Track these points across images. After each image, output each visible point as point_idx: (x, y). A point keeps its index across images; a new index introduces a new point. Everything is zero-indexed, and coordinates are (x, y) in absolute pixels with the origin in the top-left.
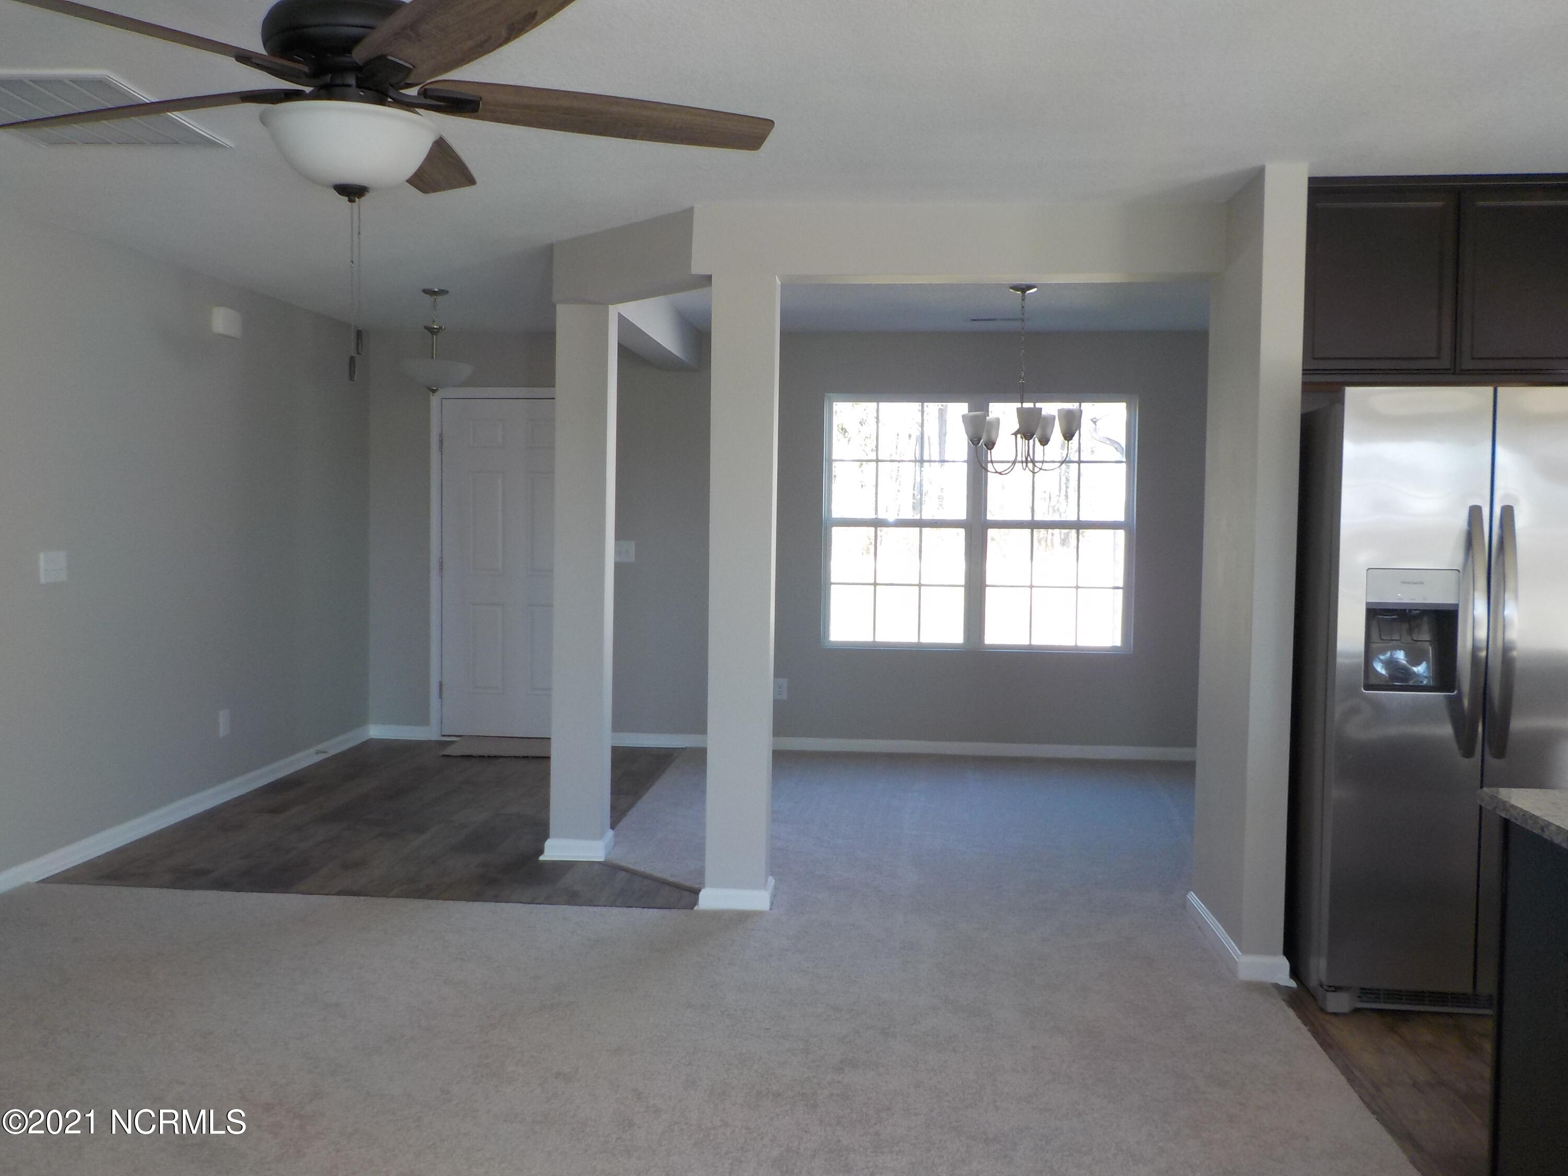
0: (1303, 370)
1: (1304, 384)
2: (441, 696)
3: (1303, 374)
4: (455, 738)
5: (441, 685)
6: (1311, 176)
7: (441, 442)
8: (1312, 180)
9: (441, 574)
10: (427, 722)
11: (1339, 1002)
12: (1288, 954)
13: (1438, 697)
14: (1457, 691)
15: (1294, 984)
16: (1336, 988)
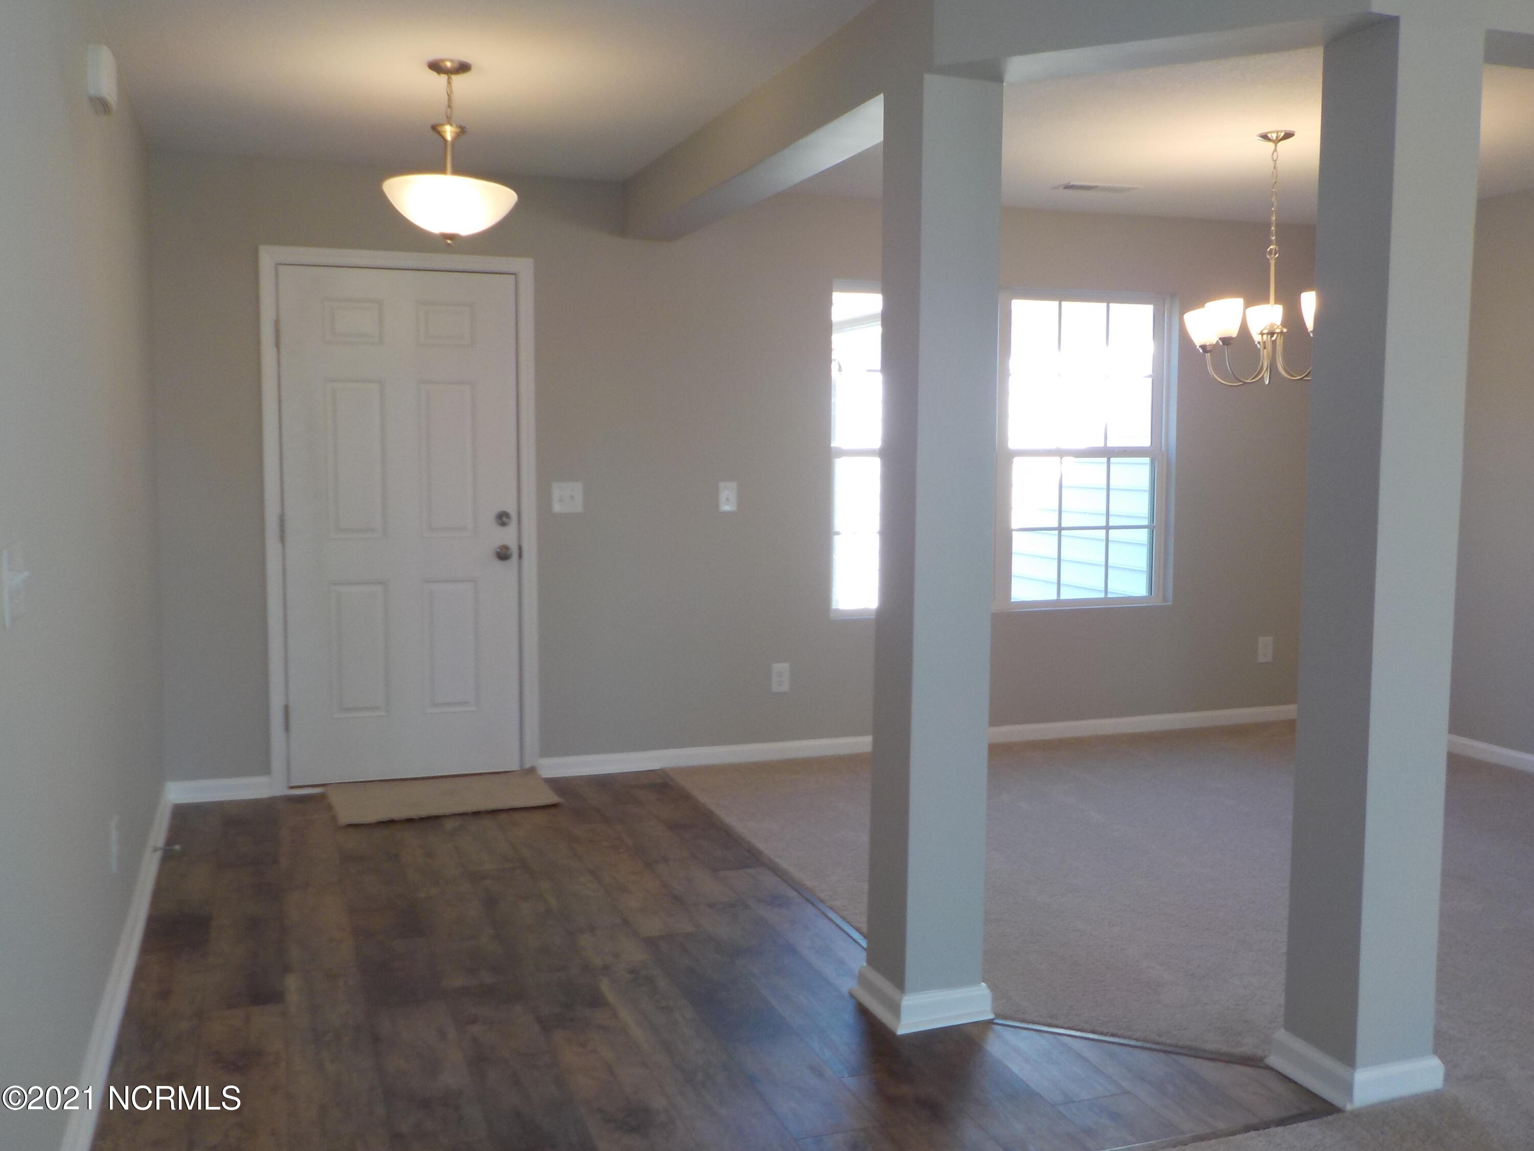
2: (287, 728)
4: (313, 789)
7: (277, 331)
9: (282, 539)
10: (265, 769)
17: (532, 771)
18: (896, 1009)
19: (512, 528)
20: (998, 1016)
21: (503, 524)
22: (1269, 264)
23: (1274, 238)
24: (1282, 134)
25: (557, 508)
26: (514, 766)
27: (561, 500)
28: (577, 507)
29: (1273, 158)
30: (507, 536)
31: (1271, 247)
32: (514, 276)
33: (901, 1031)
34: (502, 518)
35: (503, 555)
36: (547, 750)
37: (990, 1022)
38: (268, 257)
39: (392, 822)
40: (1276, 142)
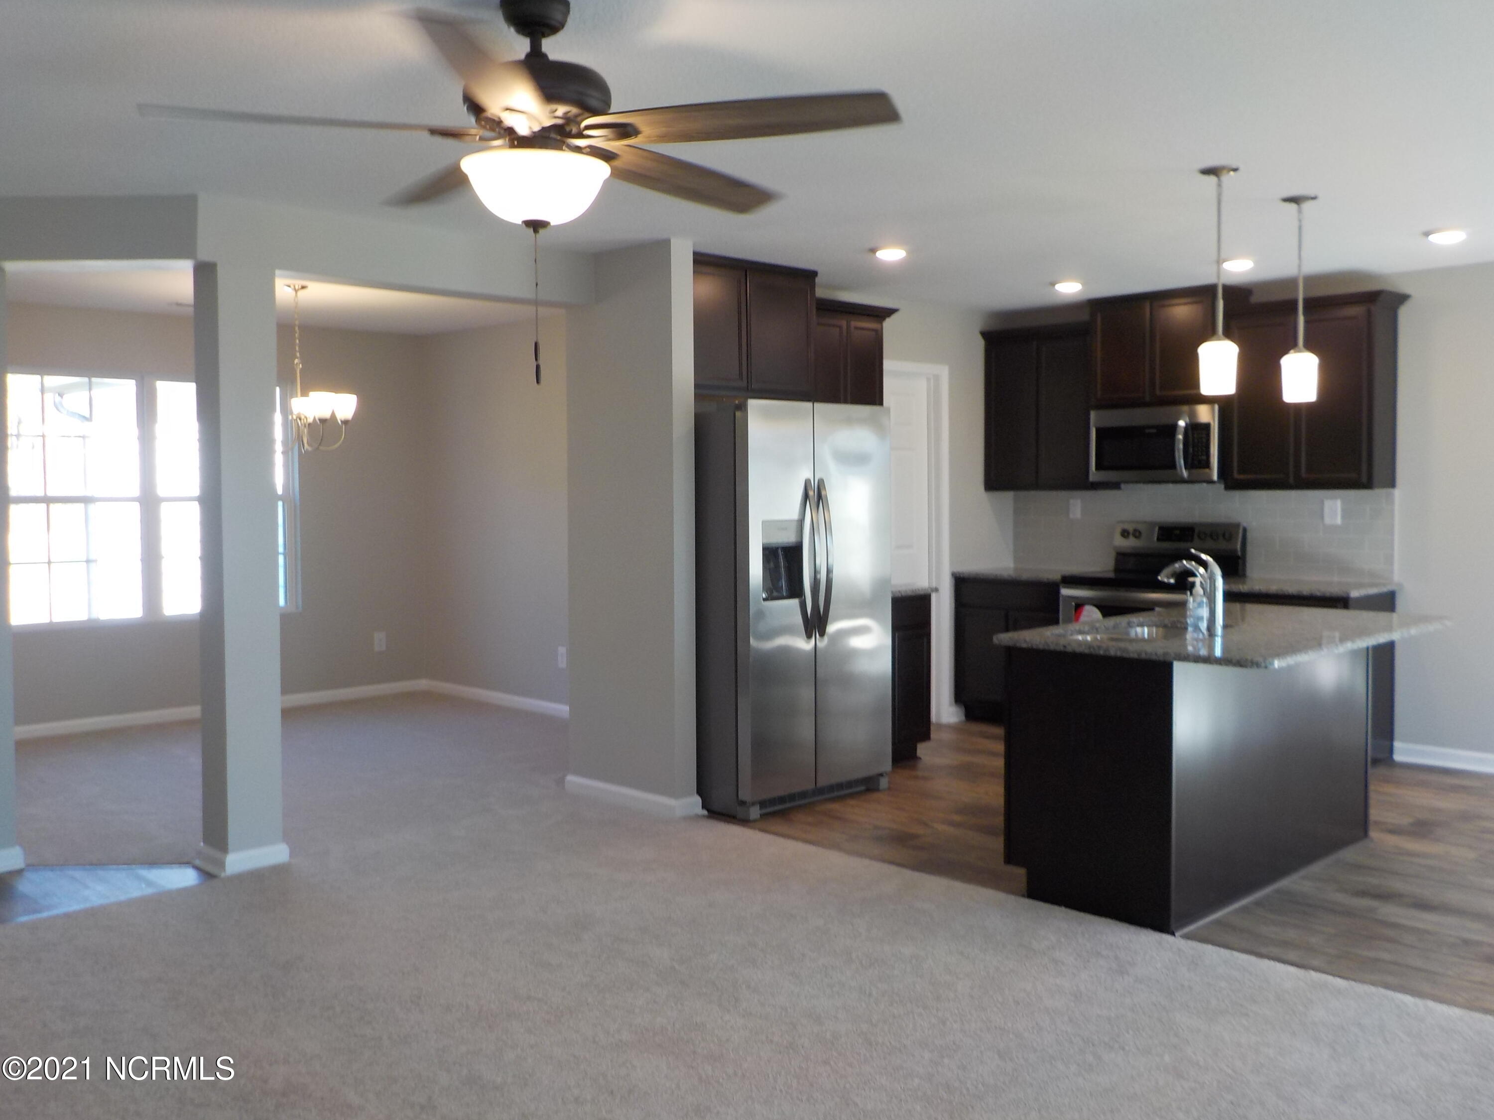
0: (695, 385)
3: (695, 388)
6: (696, 250)
11: (755, 812)
12: (700, 792)
13: (794, 603)
14: (803, 597)
15: (705, 812)
16: (753, 804)
20: (27, 866)
22: (296, 371)
23: (298, 354)
24: (300, 286)
29: (295, 301)
31: (297, 361)
37: (22, 870)
40: (296, 291)
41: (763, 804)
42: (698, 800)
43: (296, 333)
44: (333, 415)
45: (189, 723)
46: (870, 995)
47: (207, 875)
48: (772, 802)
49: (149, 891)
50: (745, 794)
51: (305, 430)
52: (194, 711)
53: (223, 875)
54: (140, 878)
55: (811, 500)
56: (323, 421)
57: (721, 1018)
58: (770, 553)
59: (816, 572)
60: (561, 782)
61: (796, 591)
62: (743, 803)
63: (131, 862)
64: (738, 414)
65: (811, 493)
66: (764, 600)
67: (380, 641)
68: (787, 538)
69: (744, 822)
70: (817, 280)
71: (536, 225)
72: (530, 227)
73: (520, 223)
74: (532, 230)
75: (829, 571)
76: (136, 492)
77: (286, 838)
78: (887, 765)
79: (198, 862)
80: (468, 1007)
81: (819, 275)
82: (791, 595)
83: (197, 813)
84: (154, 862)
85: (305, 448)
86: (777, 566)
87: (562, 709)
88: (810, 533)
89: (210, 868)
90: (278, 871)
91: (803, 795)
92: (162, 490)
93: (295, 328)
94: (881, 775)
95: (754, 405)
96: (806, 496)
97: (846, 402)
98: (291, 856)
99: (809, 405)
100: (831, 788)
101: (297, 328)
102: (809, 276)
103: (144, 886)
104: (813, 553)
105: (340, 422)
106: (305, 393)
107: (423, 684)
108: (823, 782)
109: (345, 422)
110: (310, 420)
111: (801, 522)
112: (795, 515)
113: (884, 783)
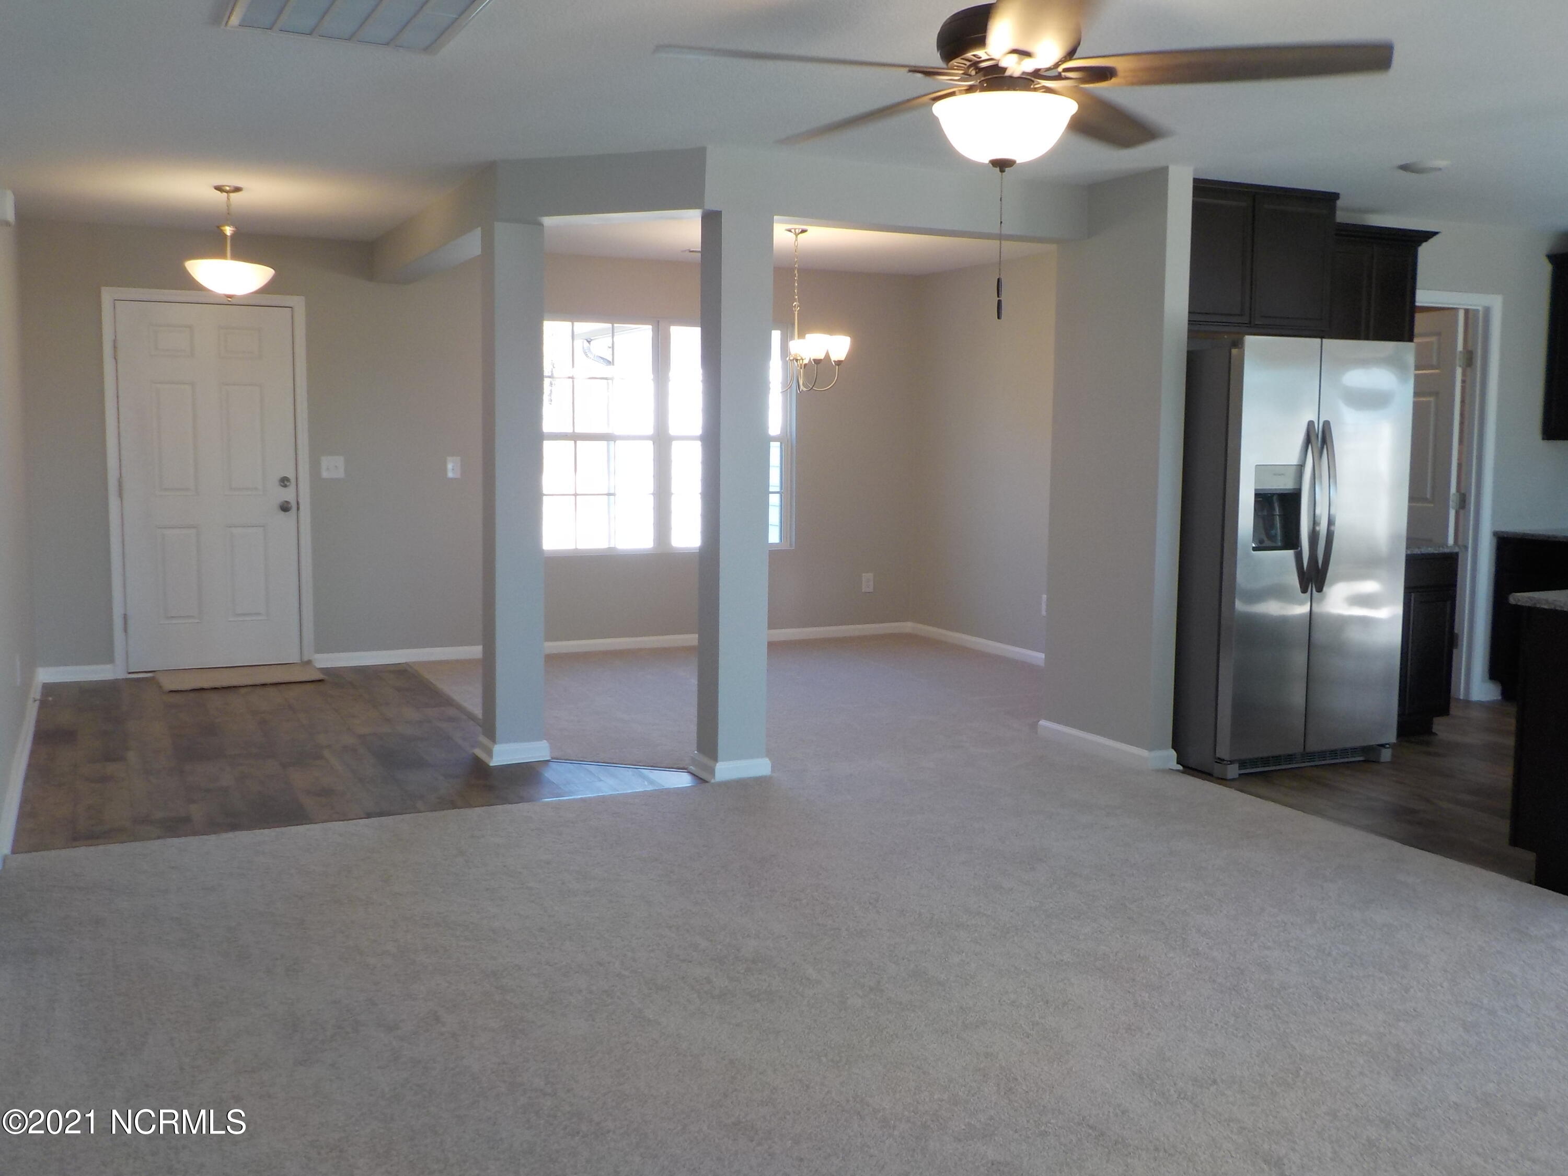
0: (1189, 321)
1: (1189, 331)
2: (126, 630)
3: (1189, 324)
4: (146, 674)
5: (125, 617)
6: (1197, 177)
7: (115, 347)
8: (1197, 182)
9: (120, 495)
10: (111, 660)
11: (1233, 771)
12: (1174, 747)
13: (1290, 554)
14: (1299, 548)
15: (1180, 767)
16: (1232, 762)
17: (309, 662)
18: (490, 753)
19: (292, 488)
20: (552, 758)
21: (285, 486)
22: (794, 314)
23: (797, 297)
24: (800, 230)
25: (325, 474)
26: (295, 659)
27: (328, 469)
28: (341, 474)
29: (795, 245)
30: (288, 495)
31: (795, 303)
32: (291, 309)
33: (491, 764)
34: (284, 482)
35: (285, 508)
36: (320, 649)
37: (548, 761)
38: (107, 295)
39: (202, 689)
40: (797, 235)
41: (1243, 764)
42: (1173, 753)
43: (796, 276)
44: (827, 356)
45: (688, 649)
46: (1329, 954)
47: (700, 780)
48: (1254, 762)
49: (650, 788)
50: (1223, 751)
51: (802, 370)
52: (692, 639)
53: (713, 781)
54: (645, 778)
55: (1314, 447)
56: (817, 362)
57: (1166, 954)
58: (1263, 499)
59: (1315, 522)
60: (1034, 726)
61: (1291, 541)
62: (1220, 761)
63: (637, 764)
64: (1234, 351)
65: (1313, 438)
66: (1255, 549)
67: (867, 581)
68: (1285, 484)
69: (1222, 780)
70: (1339, 203)
71: (1002, 165)
72: (996, 167)
73: (987, 162)
74: (998, 169)
75: (1331, 522)
76: (650, 430)
77: (769, 753)
78: (1391, 736)
79: (692, 768)
80: (920, 914)
81: (1341, 196)
82: (1285, 547)
83: (693, 728)
84: (655, 766)
85: (801, 390)
86: (1271, 516)
87: (1038, 657)
88: (1311, 481)
89: (703, 775)
90: (760, 781)
91: (1290, 758)
92: (673, 431)
93: (794, 271)
94: (1383, 746)
95: (1251, 341)
96: (1308, 441)
97: (1367, 338)
98: (773, 771)
99: (1317, 341)
100: (1322, 754)
101: (796, 272)
102: (1329, 199)
103: (646, 783)
104: (1313, 503)
105: (833, 363)
106: (801, 335)
107: (908, 627)
108: (1313, 746)
109: (839, 363)
110: (806, 361)
111: (1301, 467)
112: (1294, 460)
113: (1386, 755)
